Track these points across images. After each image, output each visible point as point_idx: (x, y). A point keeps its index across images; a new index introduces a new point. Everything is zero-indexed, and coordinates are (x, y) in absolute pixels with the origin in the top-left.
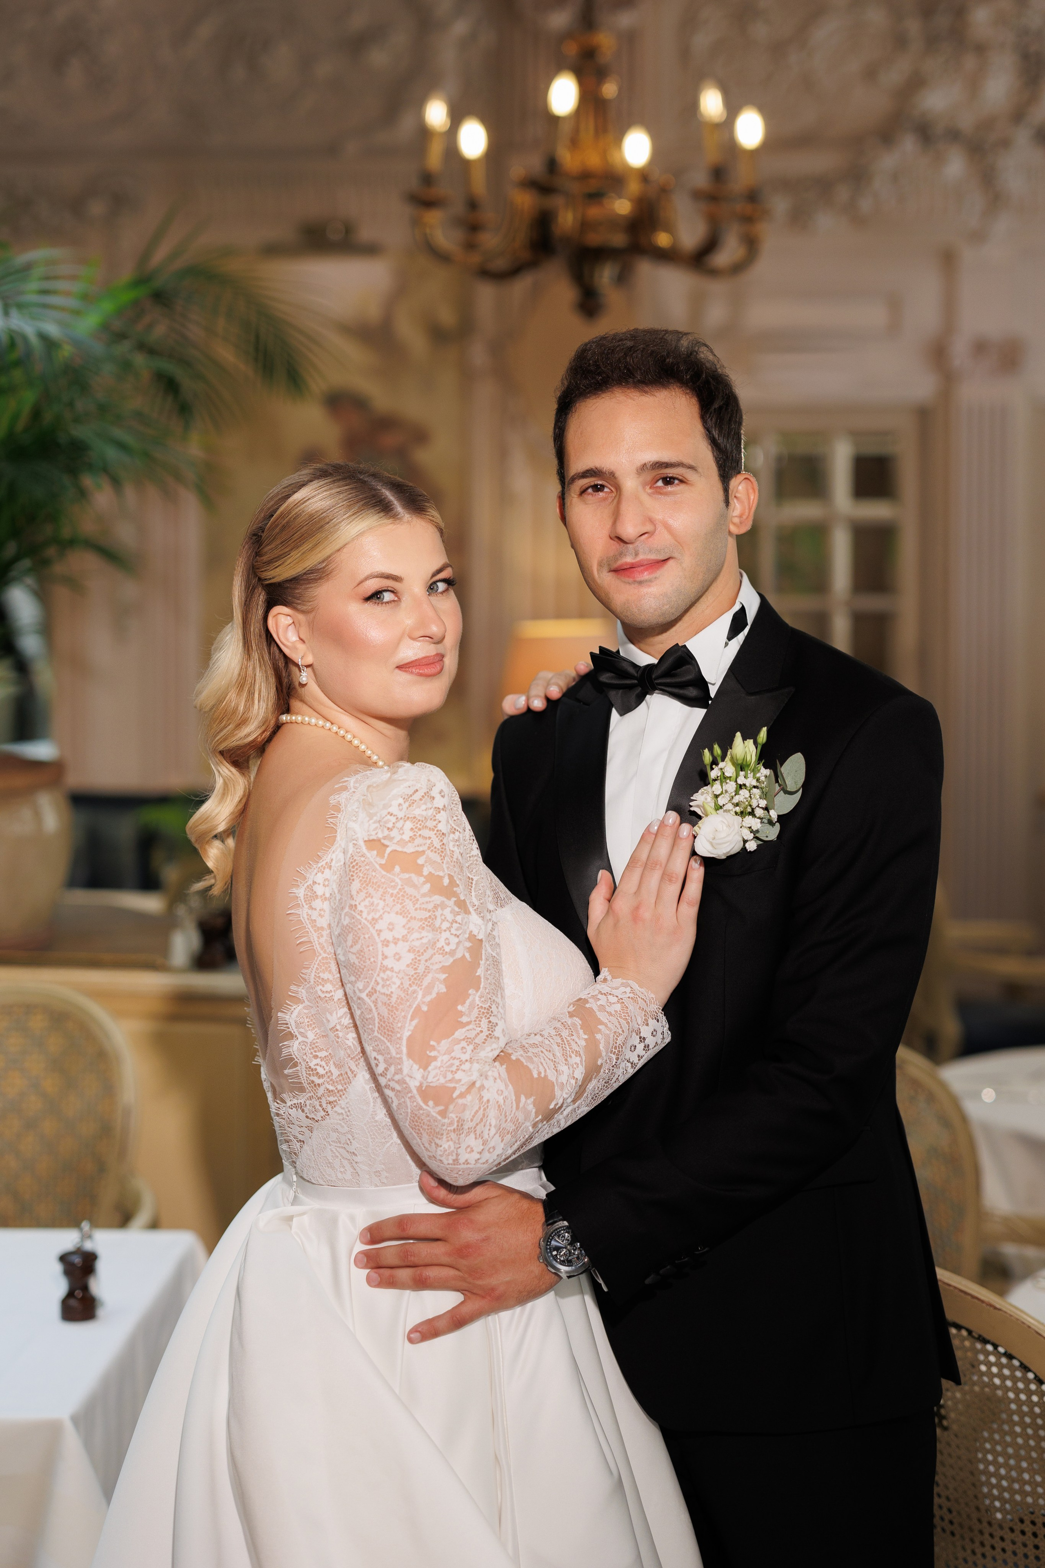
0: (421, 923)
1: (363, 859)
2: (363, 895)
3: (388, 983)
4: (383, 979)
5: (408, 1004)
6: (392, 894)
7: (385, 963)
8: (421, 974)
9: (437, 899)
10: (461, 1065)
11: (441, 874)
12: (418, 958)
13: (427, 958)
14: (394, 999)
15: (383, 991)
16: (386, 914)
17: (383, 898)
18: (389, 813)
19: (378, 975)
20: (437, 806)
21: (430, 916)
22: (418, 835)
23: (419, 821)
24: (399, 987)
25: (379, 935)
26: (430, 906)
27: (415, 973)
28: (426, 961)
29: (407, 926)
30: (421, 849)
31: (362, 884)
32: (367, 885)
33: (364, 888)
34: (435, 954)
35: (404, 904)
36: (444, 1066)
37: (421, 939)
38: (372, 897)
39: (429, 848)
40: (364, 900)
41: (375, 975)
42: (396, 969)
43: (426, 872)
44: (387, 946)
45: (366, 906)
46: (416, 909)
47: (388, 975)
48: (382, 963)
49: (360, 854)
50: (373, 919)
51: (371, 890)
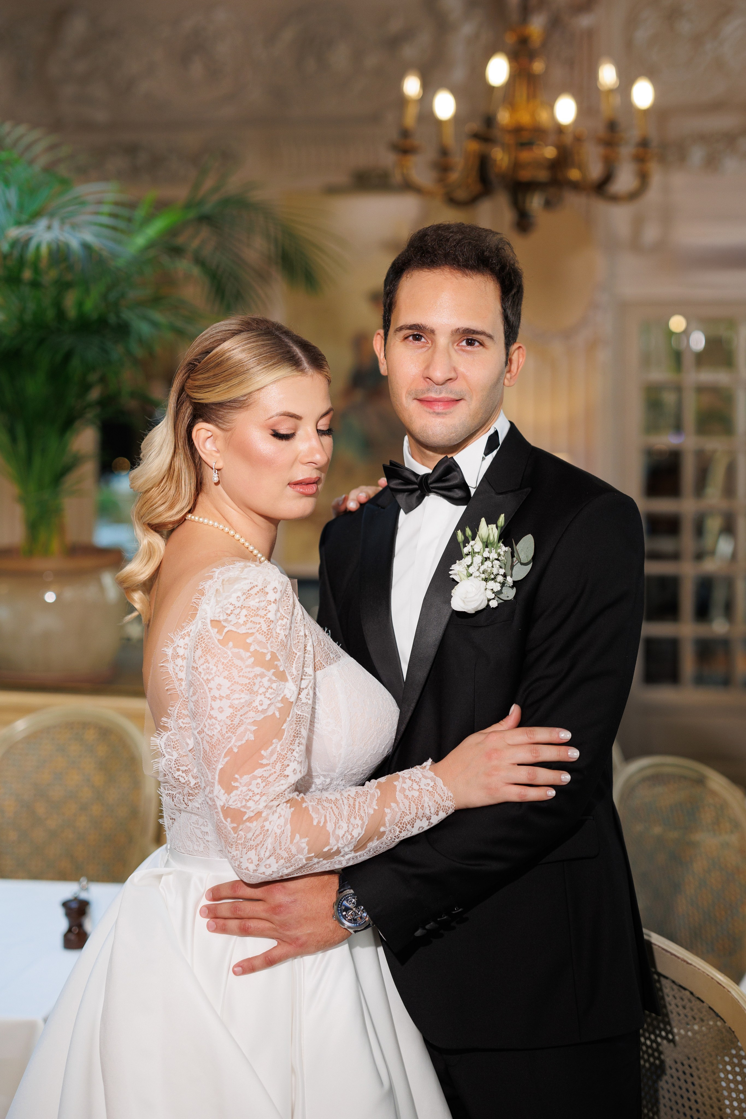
0: (242, 687)
1: (207, 634)
2: (202, 660)
3: (212, 727)
4: (209, 724)
5: (223, 745)
6: (223, 662)
7: (212, 713)
8: (236, 725)
9: (258, 670)
10: (253, 796)
11: (265, 651)
12: (235, 713)
13: (242, 714)
14: (214, 740)
15: (208, 733)
16: (217, 677)
17: (216, 665)
18: (229, 602)
19: (206, 720)
20: (269, 599)
21: (249, 683)
22: (250, 620)
23: (252, 610)
24: (219, 731)
25: (210, 691)
26: (251, 675)
27: (231, 724)
28: (241, 716)
29: (231, 688)
30: (250, 631)
31: (203, 652)
32: (207, 653)
33: (204, 655)
34: (250, 711)
35: (231, 671)
36: (243, 795)
37: (240, 699)
38: (209, 663)
39: (258, 631)
40: (203, 664)
41: (205, 720)
42: (219, 719)
43: (252, 649)
44: (215, 701)
45: (204, 669)
46: (240, 676)
47: (212, 722)
48: (209, 713)
49: (205, 630)
50: (207, 679)
51: (209, 657)
